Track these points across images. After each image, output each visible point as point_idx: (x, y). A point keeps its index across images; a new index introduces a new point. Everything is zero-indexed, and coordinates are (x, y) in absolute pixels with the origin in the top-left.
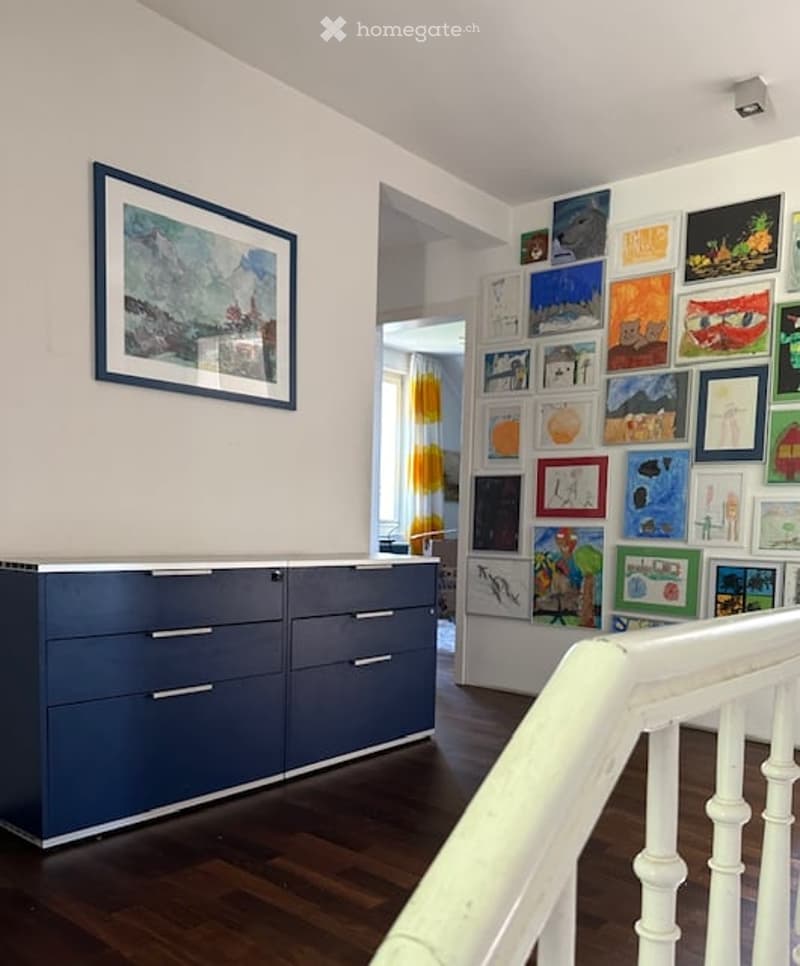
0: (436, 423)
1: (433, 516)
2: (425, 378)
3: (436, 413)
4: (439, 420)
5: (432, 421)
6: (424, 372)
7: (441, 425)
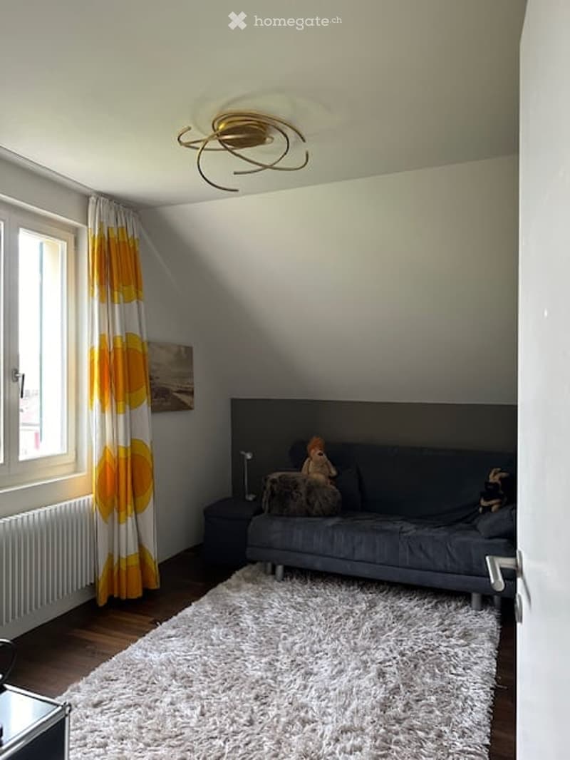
0: (134, 302)
1: (134, 444)
2: (114, 234)
3: (133, 287)
4: (138, 298)
5: (127, 300)
6: (112, 224)
7: (142, 303)
